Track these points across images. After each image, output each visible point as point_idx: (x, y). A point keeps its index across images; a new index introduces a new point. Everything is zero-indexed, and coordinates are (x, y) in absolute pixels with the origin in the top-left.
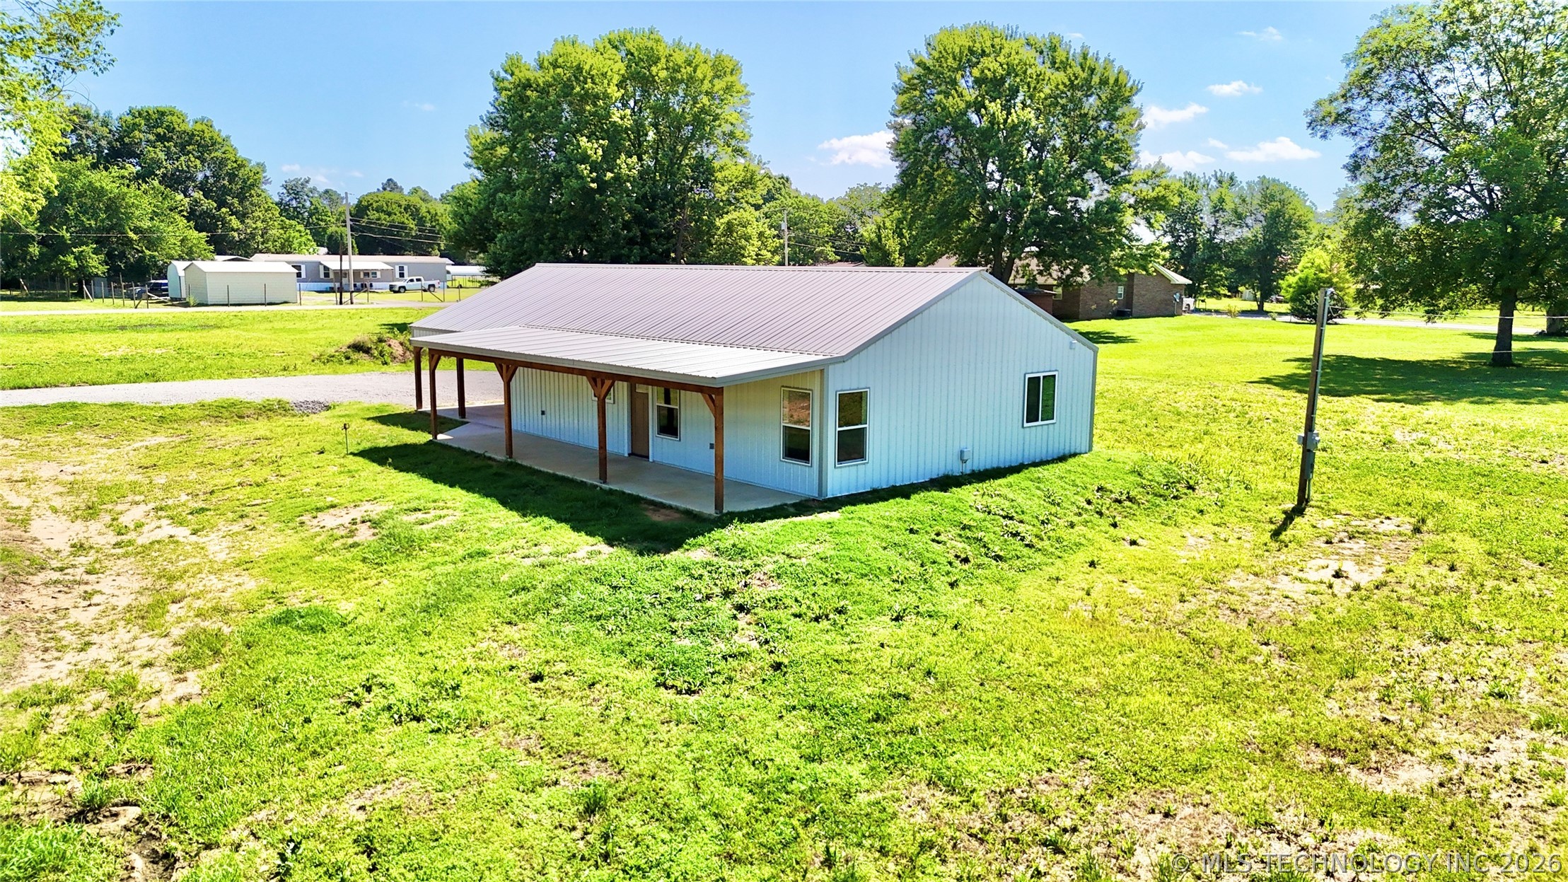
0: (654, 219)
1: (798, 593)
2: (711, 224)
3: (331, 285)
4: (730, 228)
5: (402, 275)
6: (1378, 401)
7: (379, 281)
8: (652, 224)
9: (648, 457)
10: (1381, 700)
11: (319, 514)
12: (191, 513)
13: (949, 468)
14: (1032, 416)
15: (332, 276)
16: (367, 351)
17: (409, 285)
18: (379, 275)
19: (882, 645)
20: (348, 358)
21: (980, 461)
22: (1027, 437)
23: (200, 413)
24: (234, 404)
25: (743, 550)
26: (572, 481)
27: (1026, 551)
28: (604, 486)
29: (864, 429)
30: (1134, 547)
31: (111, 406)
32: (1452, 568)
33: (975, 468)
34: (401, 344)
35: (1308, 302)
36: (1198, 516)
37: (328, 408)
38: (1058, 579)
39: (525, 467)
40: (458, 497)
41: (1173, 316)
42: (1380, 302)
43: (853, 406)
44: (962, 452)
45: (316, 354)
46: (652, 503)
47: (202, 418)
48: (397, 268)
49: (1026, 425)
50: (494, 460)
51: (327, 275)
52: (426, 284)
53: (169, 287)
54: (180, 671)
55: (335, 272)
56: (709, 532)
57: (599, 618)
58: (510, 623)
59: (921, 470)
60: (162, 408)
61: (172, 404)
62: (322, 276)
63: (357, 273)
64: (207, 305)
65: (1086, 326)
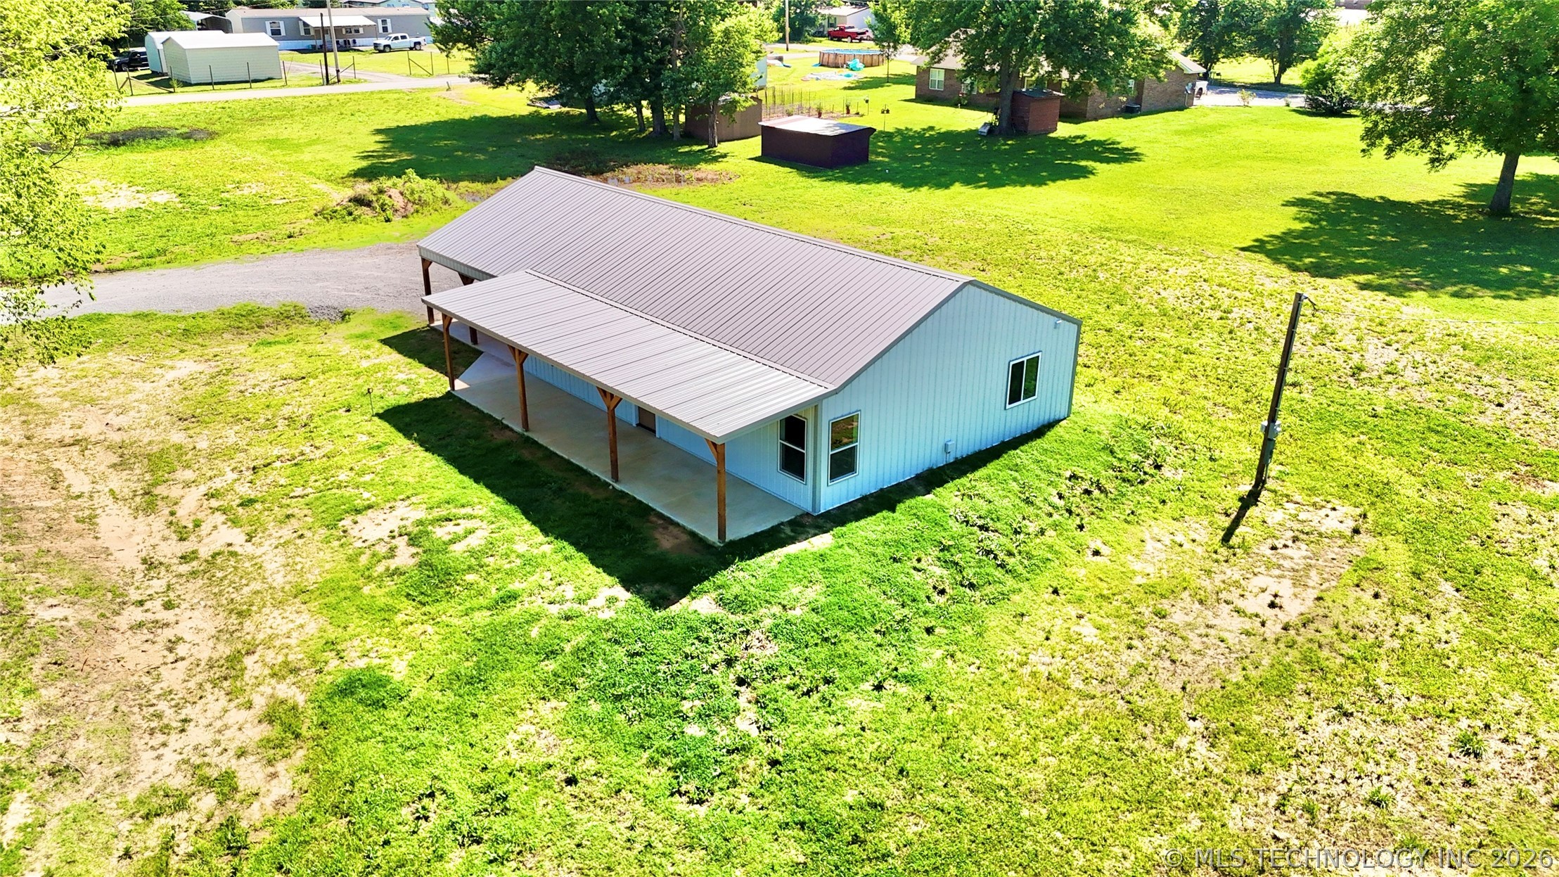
0: (646, 25)
1: (793, 660)
2: (707, 32)
3: (312, 42)
4: (726, 33)
5: (385, 29)
6: (1363, 287)
7: (362, 36)
8: (644, 29)
9: (654, 432)
10: (1277, 808)
11: (359, 518)
12: (241, 505)
13: (934, 461)
14: (1014, 397)
15: (312, 33)
16: (368, 204)
17: (394, 44)
18: (361, 31)
19: (863, 729)
20: (350, 214)
21: (965, 445)
22: (1009, 419)
23: (221, 323)
24: (252, 312)
25: (744, 603)
26: (585, 473)
27: (998, 573)
28: (617, 486)
29: (854, 448)
30: (1097, 558)
31: (134, 317)
32: (1376, 596)
33: (959, 456)
34: (402, 194)
35: (1324, 92)
36: (1160, 506)
37: (344, 316)
38: (1022, 615)
39: (541, 446)
40: (483, 500)
41: (1181, 108)
42: (1387, 141)
43: (844, 431)
44: (946, 446)
45: (318, 208)
46: (661, 516)
47: (224, 330)
48: (380, 21)
49: (1008, 406)
50: (512, 430)
51: (307, 31)
52: (410, 41)
53: (148, 56)
54: (270, 762)
55: (317, 30)
56: (713, 575)
57: (618, 698)
58: (544, 699)
59: (907, 466)
60: (184, 318)
61: (193, 312)
62: (302, 33)
63: (338, 29)
64: (191, 85)
65: (1093, 130)
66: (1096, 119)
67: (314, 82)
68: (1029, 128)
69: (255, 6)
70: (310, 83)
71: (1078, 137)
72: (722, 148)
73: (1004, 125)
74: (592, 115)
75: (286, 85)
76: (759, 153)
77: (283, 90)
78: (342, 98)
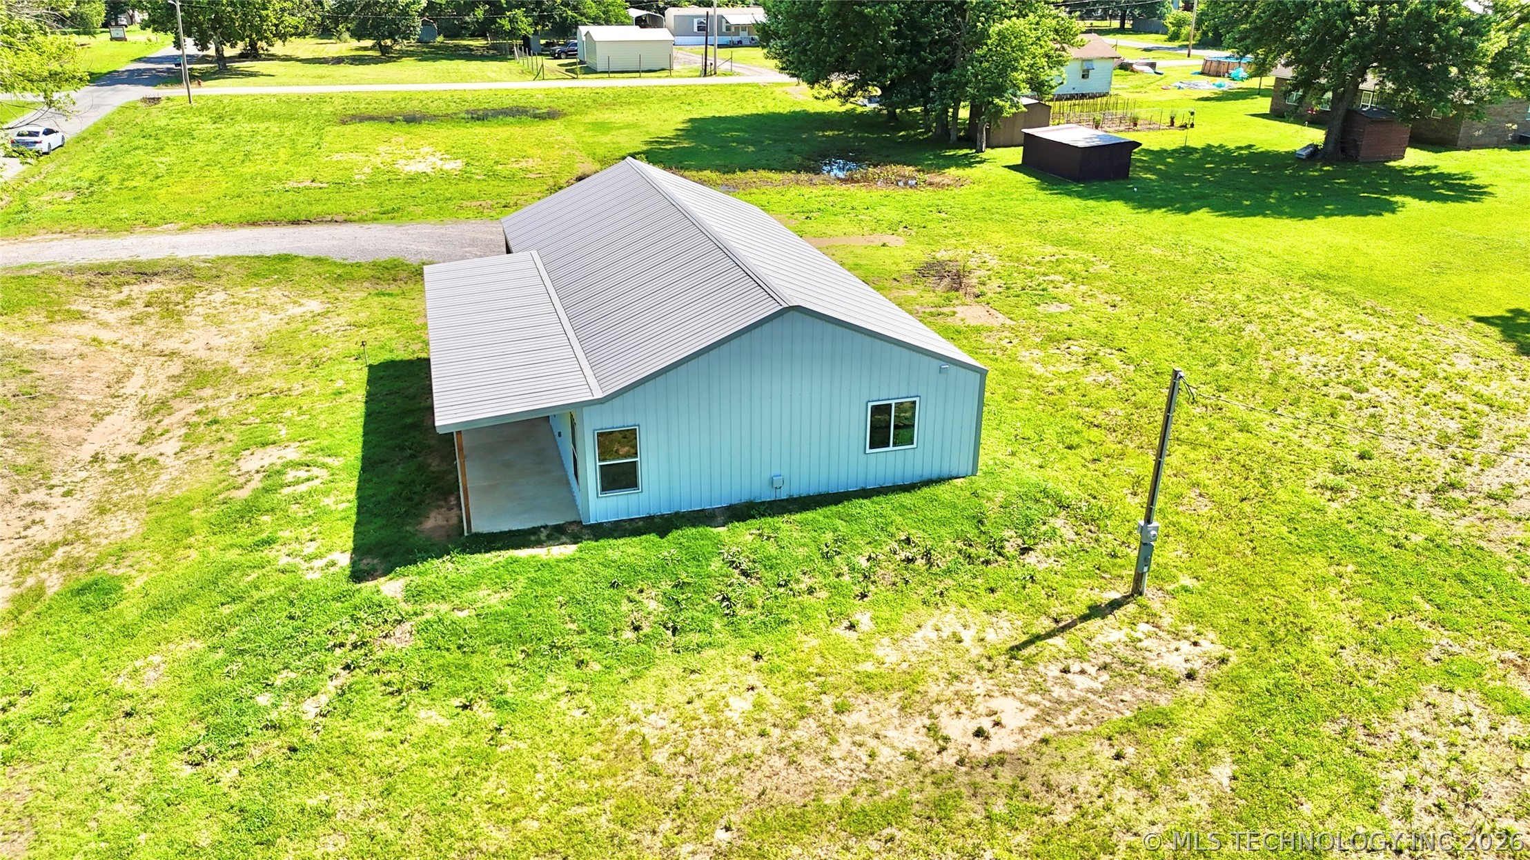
15: (729, 30)
30: (847, 632)
49: (869, 450)
53: (578, 47)
55: (736, 27)
64: (595, 72)
65: (1448, 162)
66: (1468, 148)
67: (695, 74)
68: (1362, 153)
69: (699, 4)
70: (691, 74)
71: (1420, 168)
72: (988, 153)
73: (1331, 146)
74: (892, 115)
75: (671, 76)
76: (1020, 162)
77: (666, 79)
78: (699, 89)
